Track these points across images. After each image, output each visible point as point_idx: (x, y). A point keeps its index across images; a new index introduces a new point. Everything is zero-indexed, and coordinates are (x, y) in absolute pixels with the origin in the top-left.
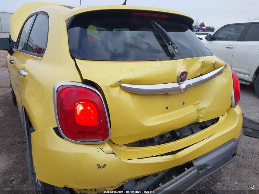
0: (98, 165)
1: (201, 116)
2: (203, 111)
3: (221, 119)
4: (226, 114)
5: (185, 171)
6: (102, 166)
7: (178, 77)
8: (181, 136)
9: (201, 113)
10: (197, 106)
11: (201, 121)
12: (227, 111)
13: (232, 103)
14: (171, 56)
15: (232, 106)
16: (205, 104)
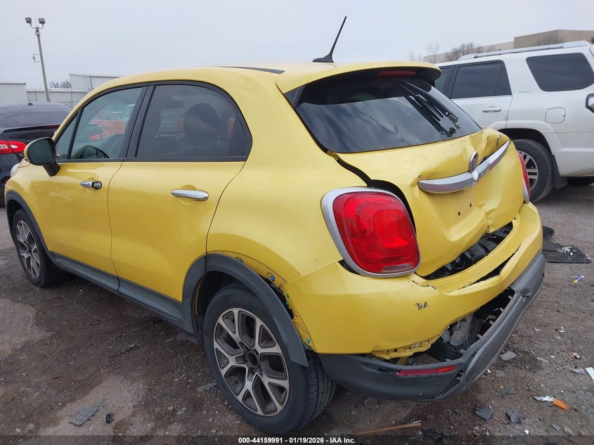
0: (418, 304)
1: (490, 222)
2: (492, 215)
3: (515, 223)
4: (518, 216)
5: (510, 300)
6: (423, 305)
7: (470, 163)
8: (473, 259)
9: (490, 219)
10: (483, 208)
11: (492, 230)
12: (519, 212)
13: (525, 197)
14: (450, 134)
15: (524, 202)
16: (492, 204)
